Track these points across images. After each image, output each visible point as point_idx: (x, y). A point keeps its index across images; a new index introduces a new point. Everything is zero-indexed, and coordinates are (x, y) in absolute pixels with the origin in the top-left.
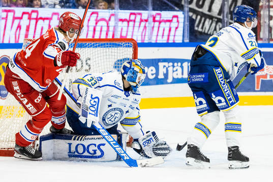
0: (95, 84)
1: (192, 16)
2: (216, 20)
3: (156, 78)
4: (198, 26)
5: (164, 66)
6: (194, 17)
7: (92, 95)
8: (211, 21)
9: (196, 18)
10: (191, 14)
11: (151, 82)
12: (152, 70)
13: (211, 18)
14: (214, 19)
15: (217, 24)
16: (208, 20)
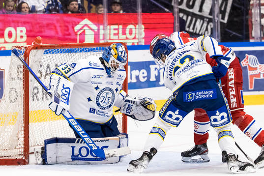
0: (68, 71)
1: (183, 17)
2: (207, 20)
3: (148, 80)
4: (189, 27)
5: (156, 69)
6: (185, 18)
7: (64, 85)
8: (202, 21)
9: (187, 18)
10: (181, 15)
11: (142, 85)
12: (143, 73)
13: (202, 18)
14: (205, 19)
15: (208, 24)
16: (199, 20)
